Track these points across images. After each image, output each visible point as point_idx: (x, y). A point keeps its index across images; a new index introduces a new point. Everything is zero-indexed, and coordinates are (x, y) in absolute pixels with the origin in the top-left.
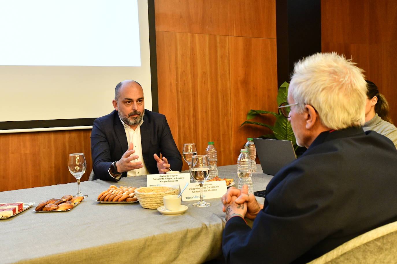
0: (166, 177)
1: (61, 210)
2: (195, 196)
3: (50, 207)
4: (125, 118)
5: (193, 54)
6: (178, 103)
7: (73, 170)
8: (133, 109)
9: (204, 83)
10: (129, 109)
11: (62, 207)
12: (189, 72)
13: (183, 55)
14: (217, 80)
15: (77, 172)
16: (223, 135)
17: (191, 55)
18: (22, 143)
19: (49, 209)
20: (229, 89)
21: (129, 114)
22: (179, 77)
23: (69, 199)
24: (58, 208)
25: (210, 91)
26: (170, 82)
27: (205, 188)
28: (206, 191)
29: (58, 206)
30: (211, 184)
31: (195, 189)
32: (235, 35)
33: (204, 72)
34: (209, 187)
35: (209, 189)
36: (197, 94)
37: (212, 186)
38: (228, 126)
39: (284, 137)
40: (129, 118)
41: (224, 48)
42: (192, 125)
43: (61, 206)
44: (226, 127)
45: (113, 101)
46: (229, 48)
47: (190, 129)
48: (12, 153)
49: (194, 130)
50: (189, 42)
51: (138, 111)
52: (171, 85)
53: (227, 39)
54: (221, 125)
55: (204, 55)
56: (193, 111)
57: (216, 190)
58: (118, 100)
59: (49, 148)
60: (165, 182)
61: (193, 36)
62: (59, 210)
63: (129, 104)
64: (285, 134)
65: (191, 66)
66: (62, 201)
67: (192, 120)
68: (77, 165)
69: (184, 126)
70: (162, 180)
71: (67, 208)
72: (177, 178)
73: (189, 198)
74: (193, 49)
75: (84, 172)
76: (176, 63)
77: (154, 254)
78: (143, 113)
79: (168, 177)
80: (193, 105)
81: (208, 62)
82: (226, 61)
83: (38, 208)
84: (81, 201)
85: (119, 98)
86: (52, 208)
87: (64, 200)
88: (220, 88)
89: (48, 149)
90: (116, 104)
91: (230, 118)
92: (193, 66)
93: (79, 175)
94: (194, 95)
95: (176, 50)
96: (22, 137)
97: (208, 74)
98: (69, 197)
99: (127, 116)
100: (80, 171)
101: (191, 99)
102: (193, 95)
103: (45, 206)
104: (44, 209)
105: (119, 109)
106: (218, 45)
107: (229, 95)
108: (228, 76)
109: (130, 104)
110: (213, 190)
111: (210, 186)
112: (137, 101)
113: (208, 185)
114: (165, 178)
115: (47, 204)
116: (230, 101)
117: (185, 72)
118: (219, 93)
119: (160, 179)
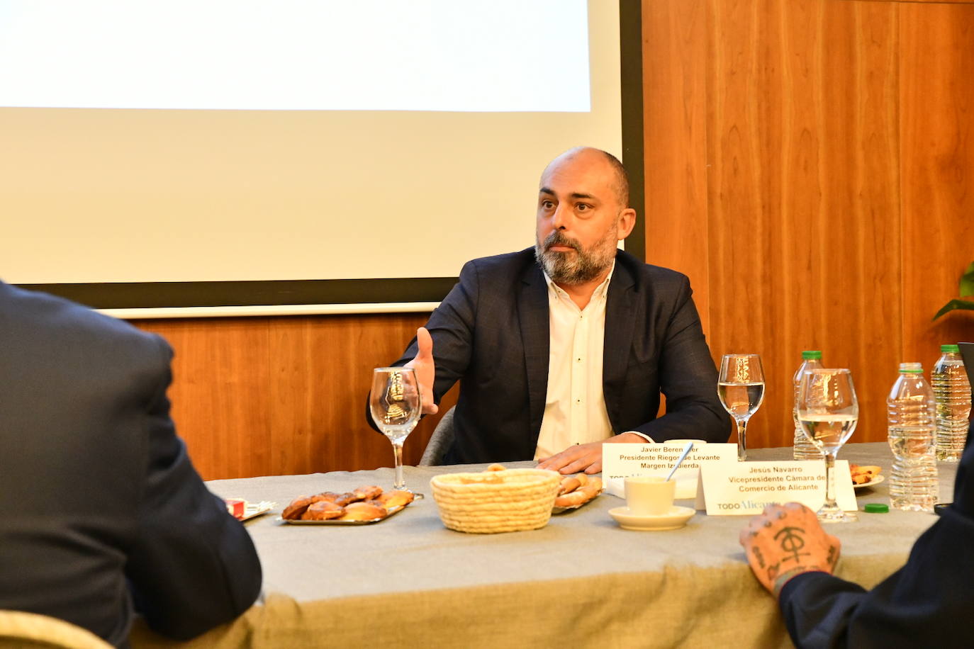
0: (662, 453)
1: (352, 521)
2: (749, 502)
3: (323, 511)
5: (766, 69)
6: (712, 235)
7: (383, 417)
9: (805, 169)
11: (355, 513)
12: (753, 129)
13: (733, 73)
14: (850, 161)
15: (393, 421)
16: (869, 346)
17: (759, 71)
18: (218, 353)
19: (320, 516)
20: (894, 189)
22: (718, 145)
23: (372, 495)
24: (344, 514)
25: (823, 195)
26: (688, 165)
27: (781, 479)
28: (783, 488)
29: (345, 510)
30: (800, 470)
31: (747, 481)
33: (805, 130)
34: (794, 479)
35: (793, 483)
36: (780, 204)
37: (802, 474)
38: (888, 317)
42: (759, 311)
43: (353, 509)
44: (880, 319)
46: (897, 44)
47: (751, 322)
48: (191, 381)
49: (765, 327)
50: (755, 26)
52: (689, 173)
53: (893, 14)
54: (862, 311)
55: (807, 70)
56: (764, 263)
57: (816, 487)
59: (296, 369)
60: (656, 467)
62: (347, 519)
63: (548, 211)
65: (759, 107)
66: (353, 498)
67: (759, 292)
68: (396, 402)
69: (730, 312)
70: (648, 462)
71: (369, 514)
72: (696, 458)
73: (728, 506)
74: (767, 54)
75: (415, 423)
76: (710, 98)
77: (615, 627)
79: (668, 454)
80: (763, 241)
81: (819, 95)
82: (888, 90)
83: (289, 513)
84: (406, 505)
86: (328, 513)
87: (360, 496)
88: (860, 184)
89: (296, 373)
91: (895, 289)
92: (768, 109)
93: (400, 431)
94: (769, 209)
95: (710, 55)
96: (218, 334)
97: (821, 135)
98: (374, 490)
100: (402, 421)
101: (759, 222)
102: (764, 207)
103: (309, 508)
104: (304, 516)
106: (859, 37)
107: (895, 209)
108: (891, 143)
109: (551, 211)
110: (805, 488)
111: (796, 474)
113: (790, 470)
114: (660, 457)
115: (312, 503)
116: (895, 229)
117: (737, 129)
118: (859, 203)
119: (641, 458)
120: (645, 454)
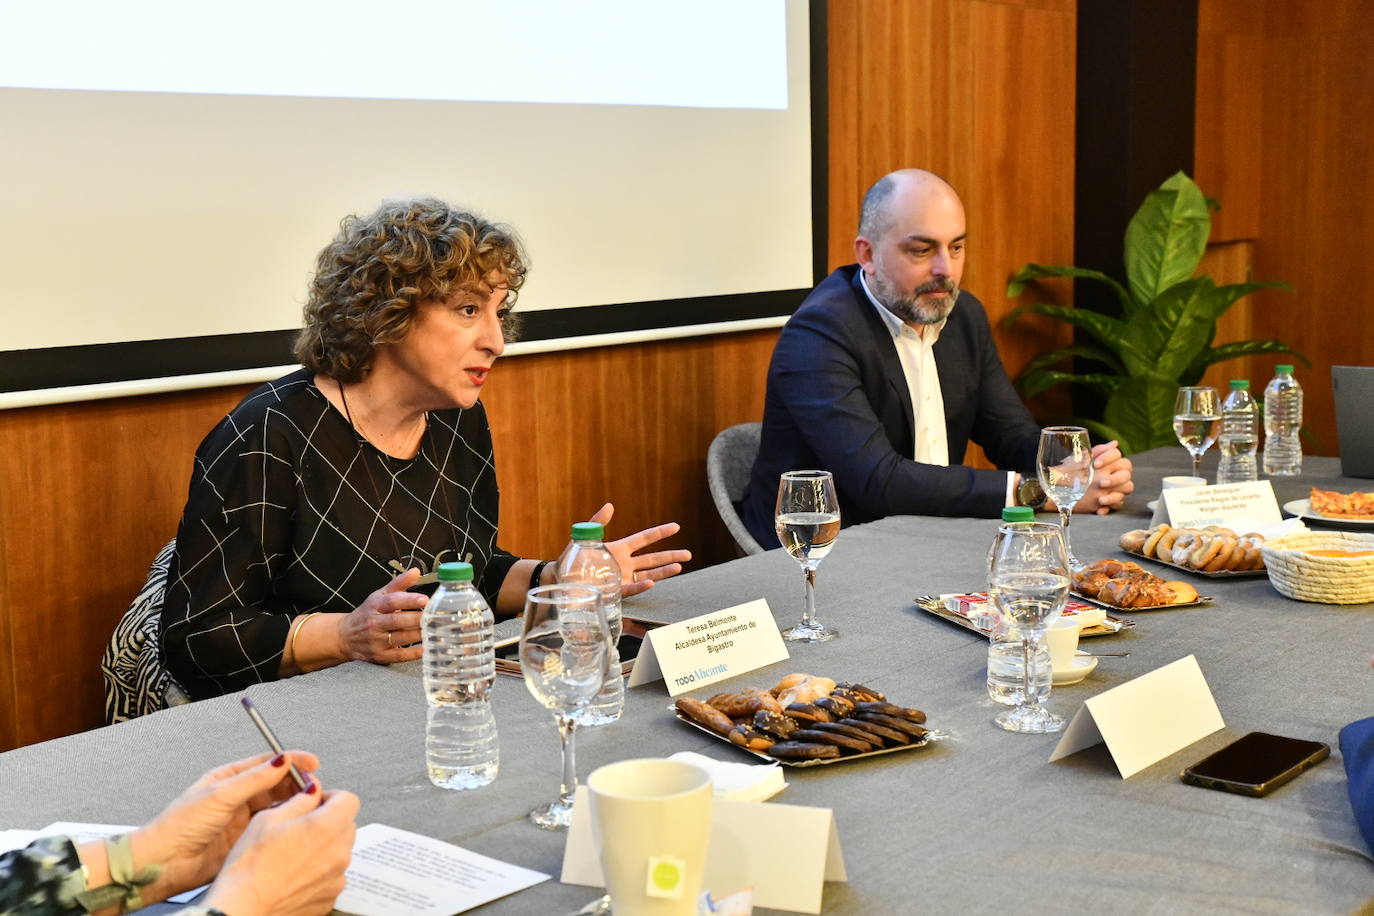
4: (900, 301)
5: (895, 66)
8: (936, 271)
10: (918, 271)
12: (887, 129)
13: (874, 69)
14: (946, 161)
17: (891, 69)
20: (971, 192)
21: (917, 289)
26: (844, 167)
33: (919, 130)
40: (917, 303)
41: (964, 46)
45: (858, 242)
46: (974, 45)
58: (877, 239)
60: (1213, 509)
63: (921, 256)
70: (1205, 505)
72: (1241, 497)
82: (968, 90)
85: (883, 231)
90: (870, 252)
99: (909, 294)
108: (971, 145)
109: (926, 257)
112: (949, 248)
114: (1216, 499)
119: (1198, 502)
120: (1200, 498)
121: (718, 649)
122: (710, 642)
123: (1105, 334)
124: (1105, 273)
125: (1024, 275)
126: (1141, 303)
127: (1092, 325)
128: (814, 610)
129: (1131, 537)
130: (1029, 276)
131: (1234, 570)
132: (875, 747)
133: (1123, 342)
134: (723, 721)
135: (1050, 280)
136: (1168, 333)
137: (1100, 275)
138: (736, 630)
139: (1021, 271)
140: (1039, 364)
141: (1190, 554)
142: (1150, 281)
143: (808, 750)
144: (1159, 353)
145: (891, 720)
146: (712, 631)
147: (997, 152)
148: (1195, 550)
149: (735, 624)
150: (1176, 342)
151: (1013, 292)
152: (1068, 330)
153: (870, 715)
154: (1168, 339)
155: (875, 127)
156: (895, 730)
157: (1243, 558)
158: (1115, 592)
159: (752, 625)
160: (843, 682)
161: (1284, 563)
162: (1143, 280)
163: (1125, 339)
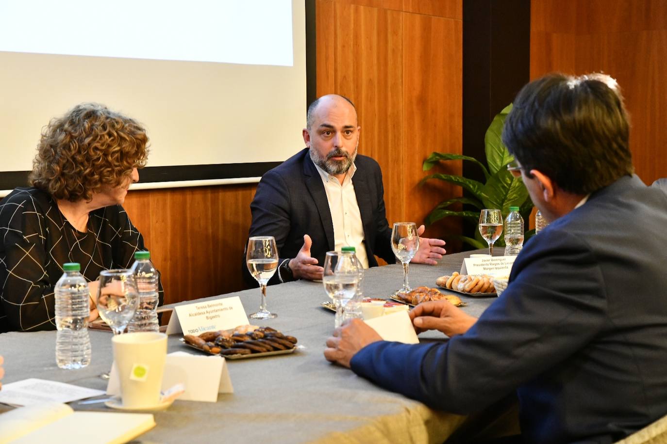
0: (491, 262)
4: (321, 161)
5: (356, 45)
8: (335, 145)
9: (370, 101)
10: (327, 146)
12: (352, 78)
13: (344, 46)
14: (386, 96)
17: (354, 46)
20: (401, 113)
21: (327, 155)
25: (377, 117)
32: (411, 10)
33: (370, 79)
36: (361, 121)
38: (399, 183)
39: (498, 203)
40: (328, 162)
41: (397, 35)
44: (396, 184)
45: (304, 131)
46: (402, 34)
50: (352, 21)
51: (344, 149)
53: (401, 18)
54: (390, 180)
55: (371, 47)
58: (310, 129)
60: (490, 269)
61: (357, 11)
63: (327, 137)
64: (503, 198)
65: (354, 67)
70: (486, 267)
72: (506, 263)
74: (357, 35)
76: (335, 60)
78: (353, 154)
79: (493, 262)
81: (375, 62)
82: (399, 59)
85: (312, 125)
88: (390, 110)
90: (309, 136)
91: (401, 167)
92: (357, 67)
95: (336, 35)
97: (376, 83)
99: (325, 158)
105: (312, 146)
106: (389, 30)
107: (402, 124)
108: (400, 88)
109: (330, 137)
112: (342, 132)
114: (491, 264)
116: (402, 135)
118: (389, 120)
119: (482, 265)
120: (484, 263)
121: (212, 318)
122: (208, 315)
123: (475, 191)
124: (475, 158)
125: (431, 159)
126: (493, 173)
127: (468, 185)
128: (266, 305)
129: (441, 279)
130: (434, 159)
131: (485, 292)
132: (269, 351)
133: (483, 194)
134: (202, 342)
135: (448, 162)
136: (507, 191)
137: (473, 159)
138: (222, 310)
139: (430, 156)
140: (440, 206)
141: (465, 285)
142: (499, 163)
143: (235, 350)
144: (503, 201)
145: (278, 340)
146: (209, 309)
147: (416, 92)
148: (467, 283)
149: (221, 307)
150: (512, 195)
151: (426, 168)
152: (459, 190)
153: (269, 338)
154: (507, 193)
155: (345, 77)
156: (280, 344)
157: (489, 287)
158: (418, 299)
159: (231, 308)
160: (262, 326)
161: (501, 286)
162: (495, 162)
163: (484, 193)
